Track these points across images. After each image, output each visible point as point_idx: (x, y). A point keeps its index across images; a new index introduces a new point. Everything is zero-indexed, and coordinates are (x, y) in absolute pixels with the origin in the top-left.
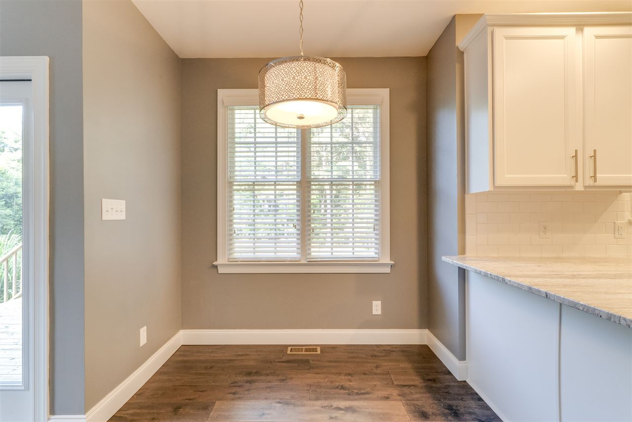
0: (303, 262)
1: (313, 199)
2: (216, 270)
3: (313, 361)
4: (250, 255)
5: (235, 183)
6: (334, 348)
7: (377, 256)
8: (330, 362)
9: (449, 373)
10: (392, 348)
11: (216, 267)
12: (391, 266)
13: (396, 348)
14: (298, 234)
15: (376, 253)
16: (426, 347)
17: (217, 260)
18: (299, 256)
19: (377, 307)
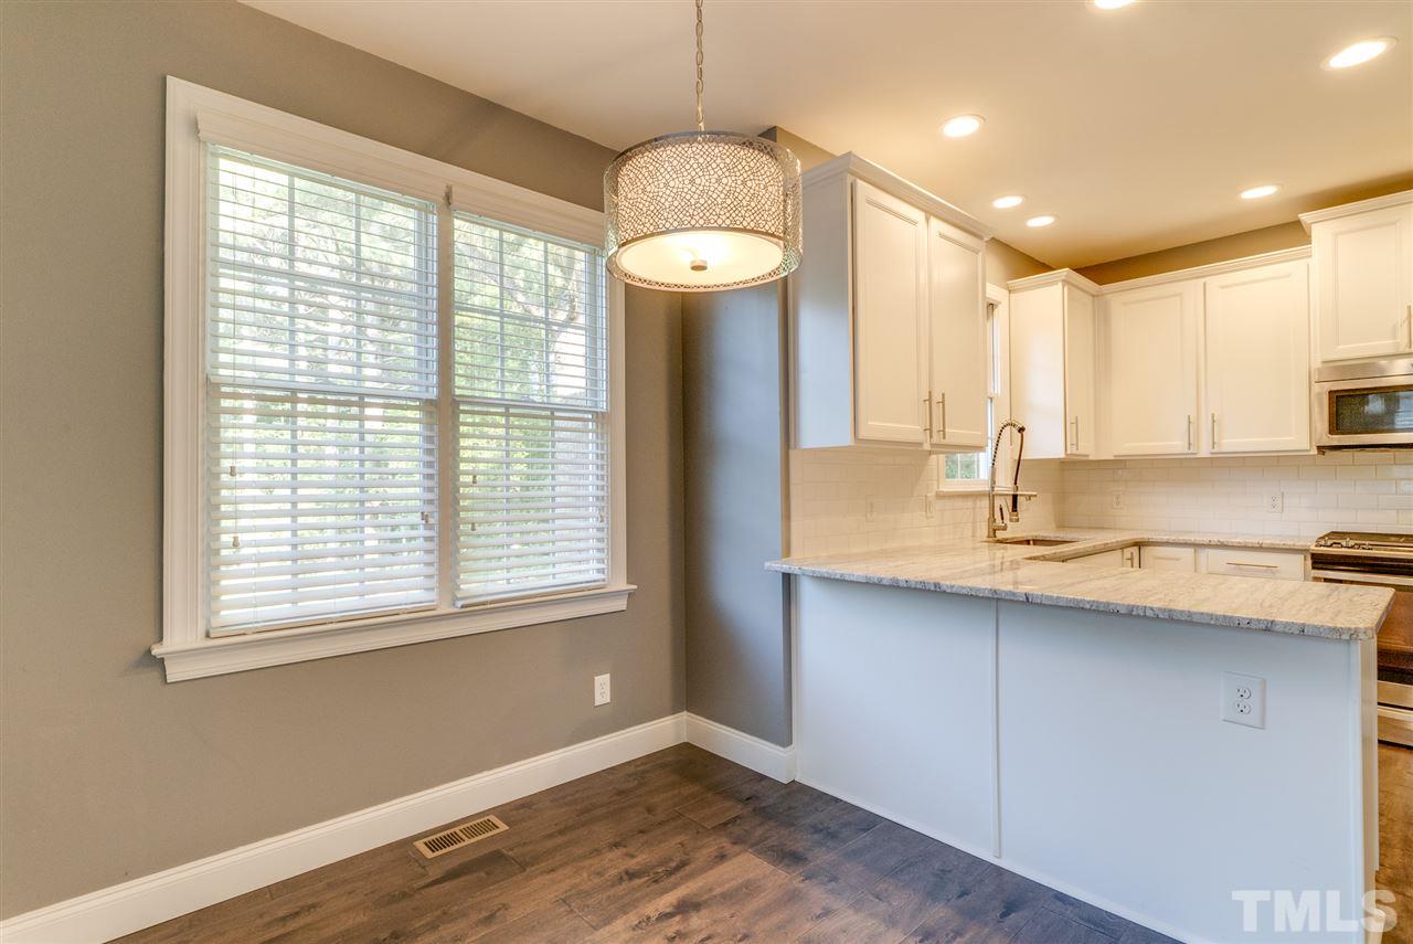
0: (445, 609)
1: (465, 448)
2: (156, 674)
3: (512, 850)
4: (283, 611)
5: (224, 389)
6: (525, 804)
7: (602, 576)
8: (551, 836)
9: (762, 778)
10: (637, 766)
11: (160, 663)
12: (629, 594)
13: (642, 764)
14: (429, 539)
15: (599, 571)
16: (686, 747)
17: (161, 639)
18: (433, 595)
19: (603, 689)
